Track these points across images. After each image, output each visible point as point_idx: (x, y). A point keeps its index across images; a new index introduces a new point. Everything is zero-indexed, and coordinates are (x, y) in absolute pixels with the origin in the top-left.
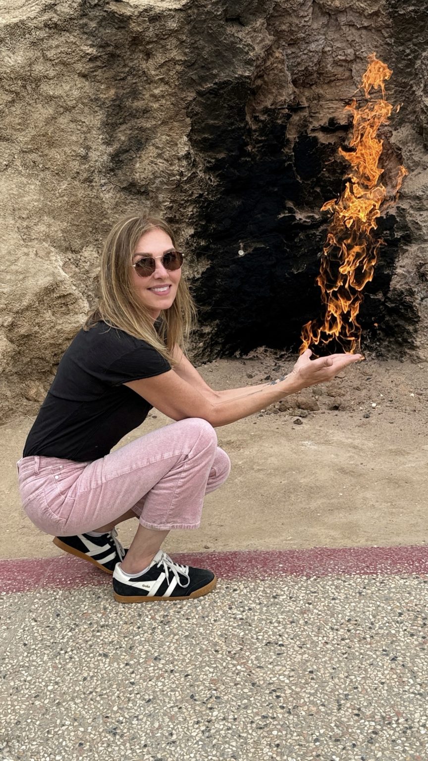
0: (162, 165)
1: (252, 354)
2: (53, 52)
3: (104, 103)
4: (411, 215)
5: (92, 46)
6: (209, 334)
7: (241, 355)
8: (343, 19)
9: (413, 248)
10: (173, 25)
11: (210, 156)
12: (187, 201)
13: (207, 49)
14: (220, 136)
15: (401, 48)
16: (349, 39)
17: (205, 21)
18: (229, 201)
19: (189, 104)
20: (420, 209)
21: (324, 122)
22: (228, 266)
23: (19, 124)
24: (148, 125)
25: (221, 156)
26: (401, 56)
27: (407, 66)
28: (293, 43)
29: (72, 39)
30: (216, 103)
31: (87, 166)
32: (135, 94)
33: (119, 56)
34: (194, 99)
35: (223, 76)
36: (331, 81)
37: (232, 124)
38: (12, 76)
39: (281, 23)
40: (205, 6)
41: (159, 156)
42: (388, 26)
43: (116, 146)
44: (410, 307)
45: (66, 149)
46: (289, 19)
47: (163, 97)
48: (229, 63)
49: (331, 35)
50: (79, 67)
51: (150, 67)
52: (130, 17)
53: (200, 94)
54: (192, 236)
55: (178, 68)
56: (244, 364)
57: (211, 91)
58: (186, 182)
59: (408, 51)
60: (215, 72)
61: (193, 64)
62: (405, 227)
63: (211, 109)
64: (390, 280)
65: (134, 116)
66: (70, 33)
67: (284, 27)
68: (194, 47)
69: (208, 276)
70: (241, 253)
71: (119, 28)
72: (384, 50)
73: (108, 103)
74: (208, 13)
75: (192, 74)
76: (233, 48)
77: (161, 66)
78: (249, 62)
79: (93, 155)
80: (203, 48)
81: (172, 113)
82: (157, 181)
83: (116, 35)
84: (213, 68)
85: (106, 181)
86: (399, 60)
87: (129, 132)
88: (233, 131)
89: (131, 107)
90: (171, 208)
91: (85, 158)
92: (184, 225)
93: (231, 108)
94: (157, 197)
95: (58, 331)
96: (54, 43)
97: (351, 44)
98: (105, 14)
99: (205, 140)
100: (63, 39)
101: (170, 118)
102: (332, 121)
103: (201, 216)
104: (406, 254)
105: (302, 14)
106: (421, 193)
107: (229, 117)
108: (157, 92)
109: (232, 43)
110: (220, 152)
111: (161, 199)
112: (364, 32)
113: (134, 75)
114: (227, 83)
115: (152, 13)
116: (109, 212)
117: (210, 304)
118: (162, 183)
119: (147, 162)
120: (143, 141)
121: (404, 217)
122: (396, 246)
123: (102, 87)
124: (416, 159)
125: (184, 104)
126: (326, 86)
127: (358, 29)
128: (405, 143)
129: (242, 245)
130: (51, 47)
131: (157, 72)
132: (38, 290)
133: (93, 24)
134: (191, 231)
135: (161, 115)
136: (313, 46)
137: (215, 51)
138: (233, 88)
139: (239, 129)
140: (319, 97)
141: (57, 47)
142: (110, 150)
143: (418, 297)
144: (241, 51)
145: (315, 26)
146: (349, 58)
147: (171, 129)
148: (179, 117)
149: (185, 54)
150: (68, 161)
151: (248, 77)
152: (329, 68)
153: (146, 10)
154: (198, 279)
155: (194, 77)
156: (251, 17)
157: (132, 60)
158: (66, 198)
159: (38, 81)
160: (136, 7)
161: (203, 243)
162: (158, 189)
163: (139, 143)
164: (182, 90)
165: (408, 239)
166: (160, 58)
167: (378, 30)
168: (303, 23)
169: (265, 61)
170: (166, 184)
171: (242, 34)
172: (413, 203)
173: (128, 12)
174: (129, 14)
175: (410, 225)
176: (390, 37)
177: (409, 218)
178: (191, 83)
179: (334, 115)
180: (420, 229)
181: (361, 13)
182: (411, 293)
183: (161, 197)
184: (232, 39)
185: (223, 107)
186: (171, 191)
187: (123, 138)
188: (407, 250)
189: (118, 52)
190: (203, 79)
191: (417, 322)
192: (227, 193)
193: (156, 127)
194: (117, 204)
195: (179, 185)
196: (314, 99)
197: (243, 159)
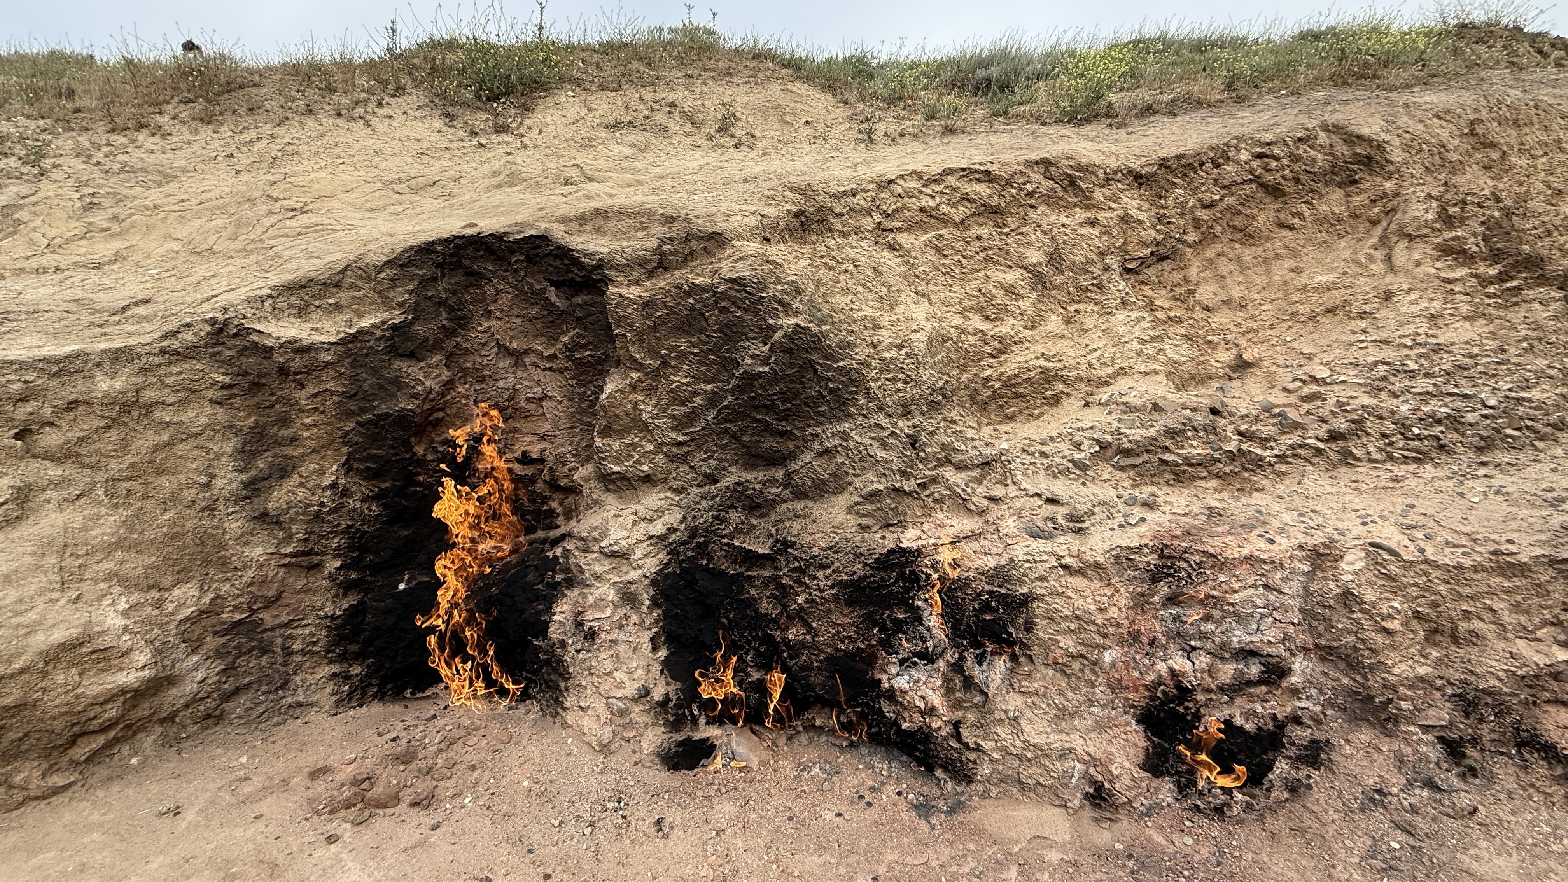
0: (301, 493)
1: (429, 692)
2: (174, 378)
3: (241, 430)
4: (575, 557)
5: (223, 374)
6: (357, 675)
7: (412, 694)
8: (527, 360)
9: (573, 594)
10: (327, 357)
11: (373, 485)
12: (331, 532)
13: (369, 382)
14: (383, 466)
15: (583, 389)
16: (535, 378)
17: (367, 355)
18: (394, 532)
19: (347, 433)
20: (585, 551)
21: (518, 454)
22: (383, 601)
23: (114, 451)
24: (296, 454)
25: (387, 485)
26: (583, 397)
27: (590, 407)
28: (482, 380)
29: (199, 366)
30: (378, 434)
31: (207, 495)
32: (284, 421)
33: (264, 385)
34: (354, 429)
35: (383, 409)
36: (526, 417)
37: (397, 454)
38: (105, 401)
39: (466, 361)
40: (368, 341)
41: (302, 485)
42: (567, 369)
43: (253, 473)
44: (560, 661)
45: (180, 476)
46: (472, 357)
47: (315, 426)
48: (393, 396)
49: (520, 374)
50: (210, 394)
51: (302, 397)
52: (272, 348)
53: (358, 423)
54: (338, 569)
55: (334, 397)
56: (406, 707)
57: (369, 422)
58: (329, 513)
59: (589, 393)
60: (376, 403)
61: (355, 395)
62: (567, 570)
63: (374, 439)
64: (548, 628)
65: (280, 444)
66: (199, 360)
67: (468, 365)
68: (354, 379)
69: (352, 613)
70: (402, 586)
71: (265, 358)
72: (568, 391)
73: (246, 430)
74: (371, 347)
75: (353, 406)
76: (398, 383)
77: (315, 395)
78: (416, 396)
79: (218, 483)
80: (365, 380)
81: (325, 442)
82: (292, 511)
83: (260, 364)
84: (374, 400)
85: (237, 508)
86: (582, 401)
87: (270, 460)
88: (397, 461)
89: (276, 435)
90: (306, 540)
91: (208, 486)
92: (329, 557)
93: (394, 439)
94: (290, 528)
95: (78, 697)
96: (175, 369)
97: (538, 383)
98: (248, 344)
99: (368, 469)
100: (188, 366)
101: (323, 447)
102: (524, 453)
103: (350, 548)
104: (565, 600)
105: (483, 353)
106: (586, 534)
107: (393, 448)
108: (307, 421)
109: (397, 377)
110: (385, 481)
111: (294, 531)
112: (548, 373)
113: (284, 404)
114: (388, 415)
115: (298, 345)
116: (230, 543)
117: (358, 643)
118: (297, 513)
119: (285, 490)
120: (289, 469)
121: (567, 558)
122: (556, 590)
123: (241, 414)
124: (595, 496)
125: (340, 433)
126: (522, 421)
127: (544, 370)
128: (587, 480)
129: (406, 577)
130: (171, 374)
131: (309, 402)
132: (45, 648)
133: (228, 353)
134: (338, 564)
135: (312, 444)
136: (501, 384)
137: (378, 384)
138: (394, 420)
139: (405, 459)
140: (516, 431)
141: (180, 373)
142: (244, 477)
143: (572, 650)
144: (407, 385)
145: (501, 365)
146: (537, 396)
147: (322, 458)
148: (335, 446)
149: (344, 385)
150: (181, 490)
151: (411, 410)
152: (523, 404)
153: (289, 342)
154: (339, 617)
155: (352, 408)
156: (429, 354)
157: (282, 389)
158: (165, 530)
159: (150, 407)
160: (278, 338)
161: (354, 576)
162: (292, 520)
163: (282, 472)
164: (341, 420)
165: (570, 583)
166: (311, 389)
167: (561, 371)
168: (485, 362)
169: (443, 395)
170: (302, 514)
171: (411, 369)
172: (579, 544)
173: (269, 343)
174: (270, 344)
175: (573, 567)
176: (573, 378)
177: (573, 560)
178: (350, 414)
179: (528, 448)
180: (582, 572)
181: (540, 354)
182: (563, 644)
183: (294, 528)
184: (398, 373)
185: (386, 438)
186: (308, 522)
187: (262, 466)
188: (566, 596)
189: (263, 381)
190: (363, 410)
191: (568, 679)
192: (390, 522)
193: (303, 455)
194: (242, 535)
195: (317, 515)
196: (511, 432)
197: (412, 489)
